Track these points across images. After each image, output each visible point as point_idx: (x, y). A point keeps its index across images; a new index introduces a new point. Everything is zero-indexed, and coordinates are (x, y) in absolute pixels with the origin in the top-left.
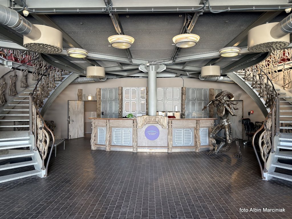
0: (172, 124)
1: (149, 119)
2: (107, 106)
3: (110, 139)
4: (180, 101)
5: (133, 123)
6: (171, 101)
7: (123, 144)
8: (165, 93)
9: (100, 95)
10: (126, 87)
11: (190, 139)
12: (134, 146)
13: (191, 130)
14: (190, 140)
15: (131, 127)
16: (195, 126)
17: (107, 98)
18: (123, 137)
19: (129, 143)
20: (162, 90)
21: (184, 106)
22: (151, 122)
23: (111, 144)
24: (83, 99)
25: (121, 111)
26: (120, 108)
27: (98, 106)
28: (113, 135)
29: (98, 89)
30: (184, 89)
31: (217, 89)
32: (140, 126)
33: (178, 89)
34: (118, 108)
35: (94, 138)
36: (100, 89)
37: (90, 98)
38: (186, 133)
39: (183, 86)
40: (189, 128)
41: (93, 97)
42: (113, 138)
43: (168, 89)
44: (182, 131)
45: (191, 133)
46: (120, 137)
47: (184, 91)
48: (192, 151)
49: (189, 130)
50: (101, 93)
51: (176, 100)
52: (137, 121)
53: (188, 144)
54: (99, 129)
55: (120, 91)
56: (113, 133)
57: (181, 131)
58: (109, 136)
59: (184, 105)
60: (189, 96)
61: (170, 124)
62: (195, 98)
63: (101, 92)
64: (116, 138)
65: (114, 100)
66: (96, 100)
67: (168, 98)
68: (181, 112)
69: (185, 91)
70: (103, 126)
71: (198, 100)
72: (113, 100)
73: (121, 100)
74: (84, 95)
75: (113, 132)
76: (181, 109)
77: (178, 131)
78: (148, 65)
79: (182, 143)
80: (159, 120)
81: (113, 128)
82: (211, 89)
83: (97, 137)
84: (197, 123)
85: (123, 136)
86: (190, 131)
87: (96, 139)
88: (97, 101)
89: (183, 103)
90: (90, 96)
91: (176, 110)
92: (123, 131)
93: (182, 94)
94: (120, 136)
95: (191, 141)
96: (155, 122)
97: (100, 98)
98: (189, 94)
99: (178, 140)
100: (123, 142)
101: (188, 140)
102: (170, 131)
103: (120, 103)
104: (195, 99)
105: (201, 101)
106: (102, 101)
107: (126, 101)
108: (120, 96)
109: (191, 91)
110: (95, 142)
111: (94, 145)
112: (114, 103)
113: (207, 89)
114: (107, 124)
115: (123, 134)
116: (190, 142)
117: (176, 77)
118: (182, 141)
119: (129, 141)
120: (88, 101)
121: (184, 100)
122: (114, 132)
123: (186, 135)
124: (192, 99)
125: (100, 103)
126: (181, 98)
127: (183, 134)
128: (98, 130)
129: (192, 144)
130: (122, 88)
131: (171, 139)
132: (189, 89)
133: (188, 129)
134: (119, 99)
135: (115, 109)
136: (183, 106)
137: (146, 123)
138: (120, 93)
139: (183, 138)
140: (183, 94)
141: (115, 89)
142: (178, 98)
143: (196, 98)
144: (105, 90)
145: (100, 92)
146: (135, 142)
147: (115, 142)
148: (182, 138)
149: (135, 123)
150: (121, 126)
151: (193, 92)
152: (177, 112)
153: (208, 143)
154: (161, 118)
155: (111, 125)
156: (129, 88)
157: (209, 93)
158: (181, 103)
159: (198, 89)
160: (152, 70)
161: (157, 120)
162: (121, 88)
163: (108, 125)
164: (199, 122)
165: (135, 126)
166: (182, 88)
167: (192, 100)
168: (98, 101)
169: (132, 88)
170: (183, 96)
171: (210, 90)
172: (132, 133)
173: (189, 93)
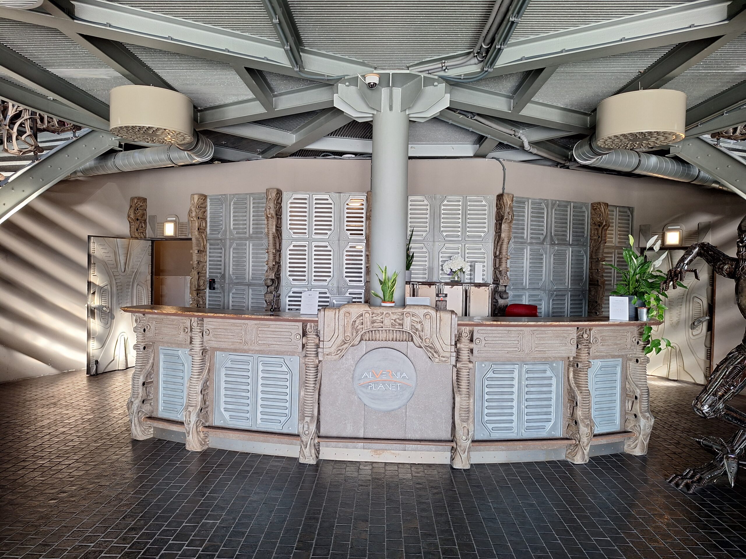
0: (472, 346)
1: (373, 322)
2: (227, 260)
3: (204, 401)
4: (491, 246)
5: (304, 334)
6: (456, 246)
7: (259, 421)
8: (435, 215)
9: (205, 219)
10: (296, 191)
11: (545, 410)
12: (304, 438)
13: (552, 369)
14: (549, 413)
15: (293, 354)
16: (572, 352)
17: (225, 231)
18: (260, 395)
19: (283, 419)
20: (426, 202)
21: (504, 265)
22: (383, 336)
23: (210, 419)
24: (149, 233)
25: (273, 276)
26: (271, 265)
27: (195, 258)
28: (219, 381)
29: (196, 197)
30: (507, 200)
31: (616, 207)
32: (333, 350)
33: (484, 203)
34: (266, 268)
35: (140, 391)
36: (204, 197)
37: (169, 230)
38: (532, 382)
39: (503, 189)
40: (546, 361)
41: (179, 226)
42: (219, 396)
43: (445, 202)
44: (516, 375)
45: (554, 381)
46: (248, 394)
47: (508, 210)
48: (553, 458)
49: (545, 371)
50: (208, 212)
51: (475, 242)
52: (320, 327)
53: (538, 428)
54: (165, 355)
55: (272, 205)
56: (219, 375)
57: (512, 372)
58: (199, 388)
59: (504, 260)
60: (523, 229)
61: (464, 345)
62: (542, 237)
63: (208, 208)
64: (232, 396)
65: (250, 238)
66: (190, 236)
67: (445, 234)
68: (492, 286)
69: (511, 208)
70: (180, 345)
71: (555, 244)
72: (246, 239)
73: (274, 238)
74: (153, 217)
75: (219, 370)
76: (495, 273)
77: (499, 372)
78: (373, 79)
79: (514, 425)
80: (419, 326)
81: (218, 353)
82: (599, 203)
83: (157, 388)
84: (578, 338)
85: (260, 388)
86: (549, 373)
87: (151, 396)
88: (191, 239)
89: (500, 253)
90: (171, 221)
91: (478, 280)
92: (261, 368)
93: (500, 219)
94: (249, 388)
95: (553, 417)
96: (398, 336)
97: (201, 230)
98: (523, 220)
99: (495, 415)
100: (259, 416)
101: (538, 414)
102: (464, 373)
103: (271, 246)
104: (544, 240)
105: (563, 248)
106: (212, 242)
107: (295, 243)
108: (270, 223)
109: (528, 210)
110: (147, 408)
111: (140, 422)
112: (250, 248)
113: (585, 204)
114: (191, 338)
115: (260, 382)
116: (549, 420)
117: (476, 156)
118: (515, 418)
119: (287, 411)
120: (166, 240)
121: (506, 240)
122: (223, 372)
123: (532, 389)
124: (531, 238)
125: (204, 247)
126: (492, 232)
127: (519, 389)
128: (162, 357)
129: (554, 428)
130: (279, 193)
131: (469, 411)
132: (524, 203)
133: (542, 367)
134: (268, 234)
135: (253, 270)
136: (500, 265)
137: (358, 338)
138: (273, 212)
139: (519, 402)
140: (502, 220)
141: (254, 199)
142: (482, 234)
143: (546, 236)
144: (221, 200)
145: (202, 207)
146: (308, 419)
147: (227, 415)
148: (515, 404)
149: (312, 336)
150: (252, 348)
151: (538, 214)
152: (479, 285)
153: (618, 422)
154: (425, 315)
155: (211, 342)
156: (306, 196)
157: (592, 218)
158: (495, 253)
159: (553, 205)
160: (391, 108)
161: (407, 327)
162: (274, 195)
163: (197, 341)
164: (589, 335)
165: (311, 347)
166: (500, 197)
167: (531, 244)
168: (194, 240)
169: (315, 197)
170: (503, 226)
171: (595, 207)
172: (296, 378)
173: (524, 216)
